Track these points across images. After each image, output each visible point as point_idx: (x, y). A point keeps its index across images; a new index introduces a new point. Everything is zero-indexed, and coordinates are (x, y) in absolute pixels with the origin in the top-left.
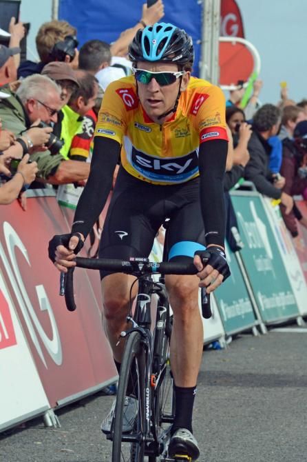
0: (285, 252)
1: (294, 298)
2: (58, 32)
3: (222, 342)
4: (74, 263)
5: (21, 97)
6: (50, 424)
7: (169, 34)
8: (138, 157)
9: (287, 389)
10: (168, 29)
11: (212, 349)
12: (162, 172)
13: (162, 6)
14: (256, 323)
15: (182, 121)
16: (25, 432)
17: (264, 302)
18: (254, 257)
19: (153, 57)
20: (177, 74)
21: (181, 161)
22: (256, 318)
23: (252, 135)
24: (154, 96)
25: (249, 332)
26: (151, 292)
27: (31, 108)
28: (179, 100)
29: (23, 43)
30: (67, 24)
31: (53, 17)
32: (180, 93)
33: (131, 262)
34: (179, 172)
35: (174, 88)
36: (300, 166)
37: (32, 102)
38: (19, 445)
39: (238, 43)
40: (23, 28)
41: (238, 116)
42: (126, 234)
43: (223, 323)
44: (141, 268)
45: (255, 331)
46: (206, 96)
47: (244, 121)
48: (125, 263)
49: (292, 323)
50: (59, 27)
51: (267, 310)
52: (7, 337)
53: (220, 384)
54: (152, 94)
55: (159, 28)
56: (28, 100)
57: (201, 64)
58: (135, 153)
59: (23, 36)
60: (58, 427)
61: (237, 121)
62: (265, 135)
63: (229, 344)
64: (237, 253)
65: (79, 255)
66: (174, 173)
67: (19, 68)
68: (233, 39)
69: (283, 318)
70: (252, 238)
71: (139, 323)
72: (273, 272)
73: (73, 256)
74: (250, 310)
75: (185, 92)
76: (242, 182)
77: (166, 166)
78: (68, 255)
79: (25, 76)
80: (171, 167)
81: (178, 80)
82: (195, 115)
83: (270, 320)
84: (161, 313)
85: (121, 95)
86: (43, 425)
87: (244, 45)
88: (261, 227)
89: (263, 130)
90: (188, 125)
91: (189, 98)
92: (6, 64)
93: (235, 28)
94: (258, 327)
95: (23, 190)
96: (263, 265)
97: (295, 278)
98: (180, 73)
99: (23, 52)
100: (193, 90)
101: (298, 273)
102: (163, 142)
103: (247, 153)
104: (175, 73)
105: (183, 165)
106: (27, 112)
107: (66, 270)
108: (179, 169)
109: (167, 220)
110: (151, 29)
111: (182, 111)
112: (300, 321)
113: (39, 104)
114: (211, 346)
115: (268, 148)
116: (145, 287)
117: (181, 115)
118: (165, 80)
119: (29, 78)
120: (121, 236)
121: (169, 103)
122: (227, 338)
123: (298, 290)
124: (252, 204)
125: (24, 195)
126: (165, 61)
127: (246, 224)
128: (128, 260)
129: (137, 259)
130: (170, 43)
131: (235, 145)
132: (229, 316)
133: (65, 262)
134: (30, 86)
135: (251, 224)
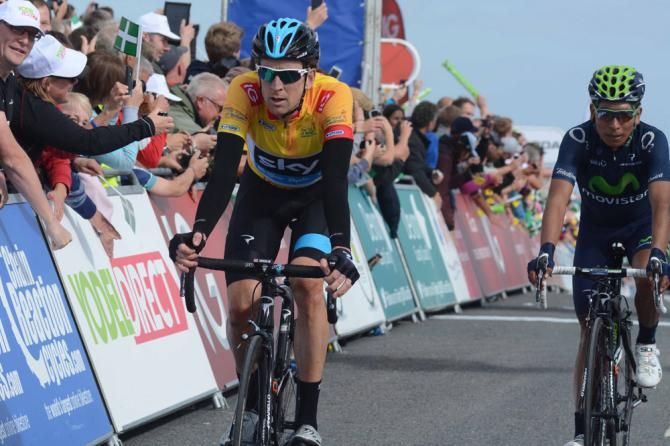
0: (442, 243)
1: (451, 287)
2: (226, 33)
3: (383, 328)
4: (196, 263)
5: (190, 93)
6: (219, 406)
7: (294, 30)
8: (261, 157)
9: (445, 374)
10: (294, 24)
11: (374, 335)
12: (286, 173)
13: (326, 9)
14: (416, 310)
15: (307, 120)
16: (195, 413)
17: (423, 291)
18: (414, 247)
19: (276, 54)
20: (302, 71)
21: (307, 161)
22: (416, 305)
23: (413, 132)
24: (277, 94)
25: (409, 319)
26: (274, 295)
27: (200, 105)
28: (304, 99)
29: (193, 44)
30: (235, 25)
31: (222, 19)
32: (304, 91)
33: (255, 263)
34: (305, 173)
35: (298, 86)
36: (458, 162)
37: (201, 99)
38: (188, 426)
39: (399, 45)
40: (193, 30)
41: (398, 113)
42: (253, 238)
43: (385, 310)
44: (265, 270)
45: (414, 318)
46: (332, 93)
47: (404, 118)
48: (248, 265)
49: (450, 310)
50: (227, 28)
51: (425, 298)
52: (178, 322)
53: (382, 369)
54: (276, 92)
55: (283, 24)
56: (198, 98)
57: (363, 64)
58: (258, 152)
59: (192, 36)
60: (226, 408)
61: (397, 118)
62: (423, 131)
63: (391, 331)
64: (396, 240)
65: (200, 254)
66: (299, 174)
67: (190, 67)
68: (394, 41)
69: (441, 305)
70: (412, 229)
71: (261, 327)
72: (432, 263)
73: (194, 256)
74: (410, 298)
75: (311, 89)
76: (402, 176)
77: (291, 167)
78: (189, 254)
79: (194, 75)
80: (297, 167)
81: (303, 78)
82: (320, 112)
83: (429, 308)
84: (285, 316)
85: (246, 89)
86: (211, 407)
87: (404, 47)
88: (421, 219)
89: (421, 126)
90: (313, 124)
91: (315, 96)
92: (179, 64)
93: (396, 28)
94: (418, 315)
95: (194, 182)
96: (422, 256)
97: (453, 268)
98: (305, 71)
99: (193, 52)
100: (320, 87)
101: (455, 263)
102: (288, 142)
103: (407, 149)
104: (300, 71)
105: (309, 166)
106: (196, 109)
107: (187, 270)
108: (304, 170)
109: (294, 220)
110: (274, 25)
111: (307, 108)
112: (457, 309)
113: (208, 102)
114: (372, 332)
115: (426, 142)
116: (269, 290)
117: (306, 112)
118: (290, 78)
119: (198, 76)
120: (248, 240)
121: (293, 101)
122: (387, 324)
123: (456, 279)
124: (412, 197)
125: (195, 188)
126: (290, 57)
127: (407, 216)
128: (252, 261)
129: (261, 261)
130: (295, 39)
131: (396, 141)
132: (391, 304)
133: (187, 262)
134: (199, 83)
135: (411, 216)
